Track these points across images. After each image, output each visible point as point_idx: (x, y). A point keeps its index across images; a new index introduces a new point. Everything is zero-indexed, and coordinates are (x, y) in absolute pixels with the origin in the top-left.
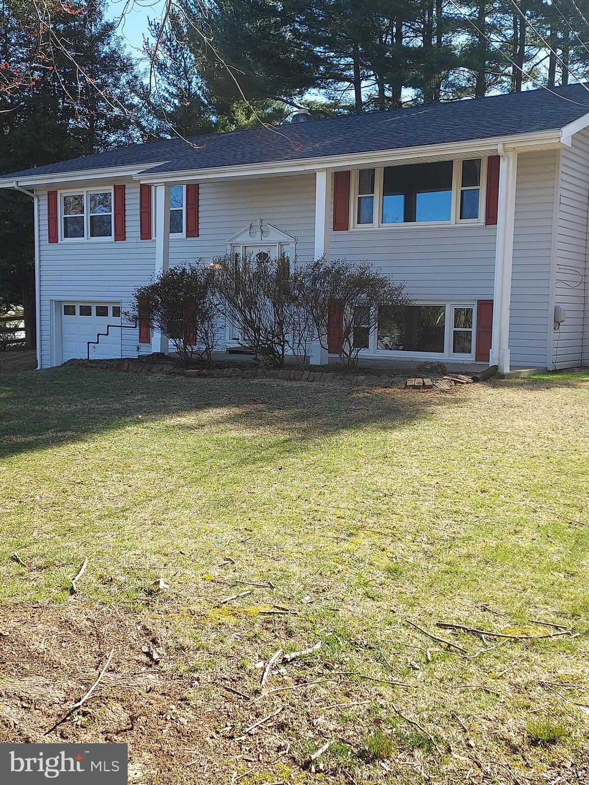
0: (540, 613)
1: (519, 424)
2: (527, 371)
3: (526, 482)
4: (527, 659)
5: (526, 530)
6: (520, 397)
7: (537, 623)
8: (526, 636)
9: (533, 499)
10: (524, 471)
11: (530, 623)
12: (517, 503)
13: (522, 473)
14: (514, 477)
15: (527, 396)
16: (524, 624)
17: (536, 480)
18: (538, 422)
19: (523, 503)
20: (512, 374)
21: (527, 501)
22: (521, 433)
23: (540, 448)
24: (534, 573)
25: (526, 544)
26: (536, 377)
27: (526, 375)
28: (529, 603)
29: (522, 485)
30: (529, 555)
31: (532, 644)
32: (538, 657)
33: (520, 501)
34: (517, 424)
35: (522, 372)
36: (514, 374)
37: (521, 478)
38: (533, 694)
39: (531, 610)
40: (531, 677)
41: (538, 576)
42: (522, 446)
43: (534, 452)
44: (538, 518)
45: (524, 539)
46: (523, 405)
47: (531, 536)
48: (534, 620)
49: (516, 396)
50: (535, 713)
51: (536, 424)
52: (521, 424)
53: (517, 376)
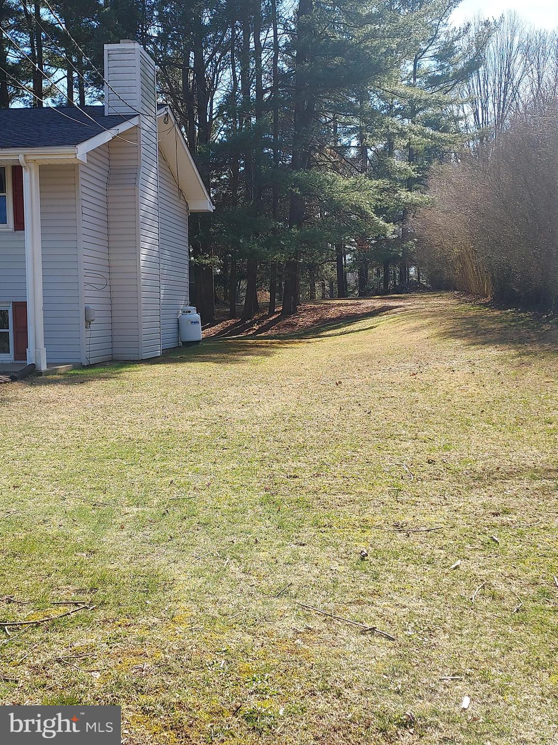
0: (62, 594)
1: (54, 418)
2: (63, 368)
3: (56, 472)
4: (47, 640)
5: (54, 518)
6: (55, 392)
7: (58, 603)
8: (47, 619)
9: (63, 488)
10: (57, 462)
11: (52, 605)
12: (47, 493)
13: (53, 465)
14: (47, 468)
15: (62, 390)
16: (47, 608)
17: (66, 469)
18: (71, 415)
19: (53, 493)
20: (49, 371)
21: (57, 491)
22: (55, 427)
23: (72, 439)
24: (59, 557)
25: (53, 531)
26: (72, 372)
27: (63, 371)
28: (52, 587)
29: (54, 475)
30: (55, 541)
31: (53, 625)
32: (57, 636)
33: (50, 491)
34: (51, 418)
35: (59, 368)
36: (52, 370)
37: (53, 469)
38: (51, 672)
39: (54, 592)
40: (49, 656)
41: (62, 560)
42: (55, 439)
43: (66, 443)
44: (66, 505)
45: (52, 526)
46: (58, 400)
47: (58, 523)
48: (55, 602)
49: (52, 391)
50: (50, 689)
51: (69, 417)
52: (55, 418)
53: (54, 372)
